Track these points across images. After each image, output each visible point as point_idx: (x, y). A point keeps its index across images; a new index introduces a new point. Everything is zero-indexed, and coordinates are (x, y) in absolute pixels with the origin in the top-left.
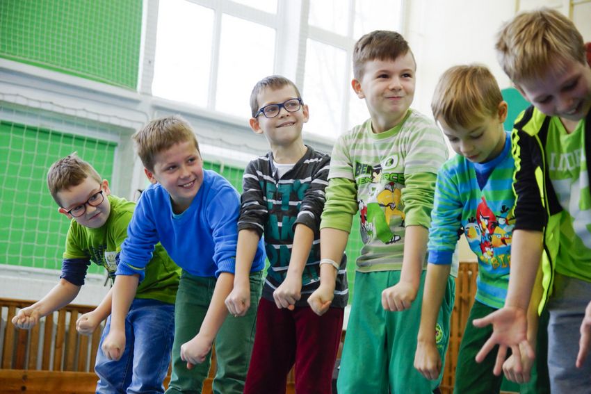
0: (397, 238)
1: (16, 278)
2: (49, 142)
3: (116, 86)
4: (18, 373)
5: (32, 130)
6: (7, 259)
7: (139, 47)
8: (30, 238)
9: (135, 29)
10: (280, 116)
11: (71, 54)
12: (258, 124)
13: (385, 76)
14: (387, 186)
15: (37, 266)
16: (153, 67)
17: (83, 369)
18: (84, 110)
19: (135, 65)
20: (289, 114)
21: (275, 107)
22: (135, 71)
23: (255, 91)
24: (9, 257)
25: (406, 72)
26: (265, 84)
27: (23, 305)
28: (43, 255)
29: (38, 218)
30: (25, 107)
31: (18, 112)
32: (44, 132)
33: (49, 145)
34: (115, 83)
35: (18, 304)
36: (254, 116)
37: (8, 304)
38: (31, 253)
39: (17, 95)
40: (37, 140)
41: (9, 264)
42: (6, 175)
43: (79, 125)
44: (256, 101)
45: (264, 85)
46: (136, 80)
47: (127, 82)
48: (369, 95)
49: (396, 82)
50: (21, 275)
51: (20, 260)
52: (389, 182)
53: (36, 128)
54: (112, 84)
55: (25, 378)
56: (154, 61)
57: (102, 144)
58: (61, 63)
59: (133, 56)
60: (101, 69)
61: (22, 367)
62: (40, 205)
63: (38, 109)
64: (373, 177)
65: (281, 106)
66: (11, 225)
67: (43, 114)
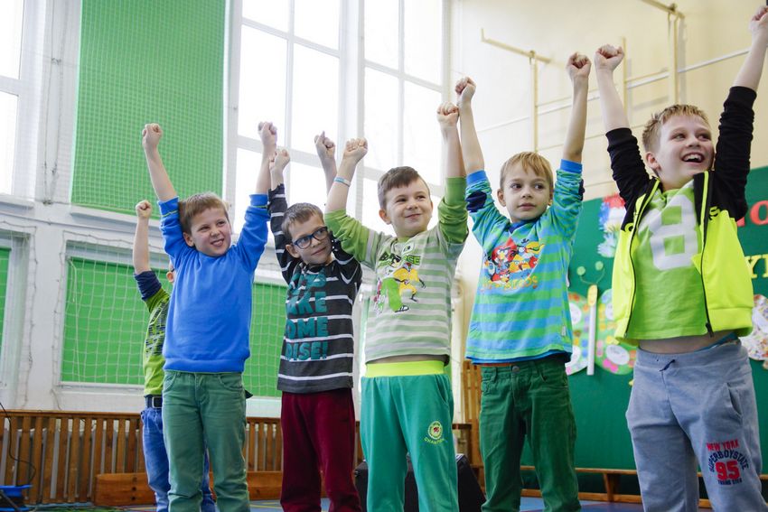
0: (406, 308)
1: (125, 395)
4: (129, 476)
6: (117, 379)
13: (403, 200)
14: (405, 265)
25: (421, 194)
30: (127, 250)
39: (120, 241)
41: (119, 383)
42: (113, 308)
48: (393, 218)
49: (412, 202)
50: (129, 391)
51: (128, 379)
52: (406, 262)
55: (135, 480)
56: (234, 205)
61: (132, 471)
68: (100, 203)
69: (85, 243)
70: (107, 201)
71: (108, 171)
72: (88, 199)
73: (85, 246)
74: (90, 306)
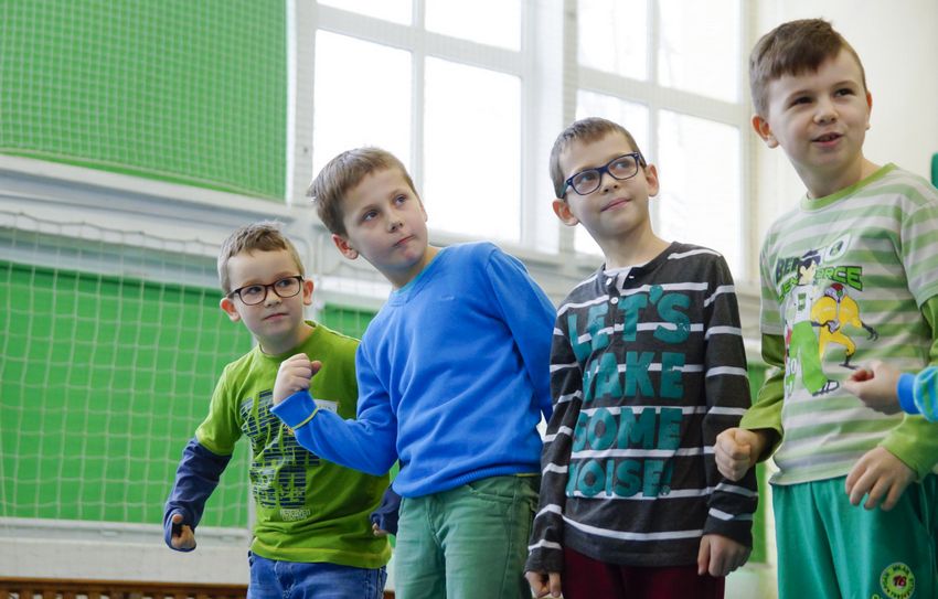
0: (833, 385)
1: (97, 543)
2: (141, 300)
3: (251, 195)
5: (111, 282)
6: (80, 509)
7: (284, 126)
8: (118, 471)
9: (276, 95)
10: (603, 189)
11: (170, 147)
12: (567, 209)
13: (804, 100)
14: (829, 291)
15: (132, 519)
16: (311, 158)
18: (197, 241)
19: (280, 157)
20: (618, 183)
21: (592, 174)
22: (280, 168)
23: (557, 150)
24: (83, 507)
25: (844, 86)
26: (572, 135)
27: (111, 589)
28: (141, 501)
29: (129, 435)
30: (96, 243)
32: (132, 285)
33: (141, 307)
34: (247, 191)
35: (102, 589)
36: (558, 196)
37: (86, 589)
38: (120, 497)
39: (83, 224)
40: (120, 298)
41: (84, 518)
42: (70, 363)
44: (558, 166)
45: (569, 138)
46: (284, 184)
47: (268, 187)
49: (825, 106)
50: (105, 537)
51: (103, 510)
52: (831, 282)
53: (118, 278)
54: (244, 194)
56: (312, 148)
58: (154, 163)
59: (276, 142)
60: (223, 168)
62: (131, 413)
63: (118, 246)
64: (800, 275)
65: (603, 170)
66: (84, 451)
67: (129, 253)
68: (41, 146)
69: (11, 230)
70: (56, 142)
71: (56, 80)
72: (16, 137)
73: (13, 236)
74: (26, 359)
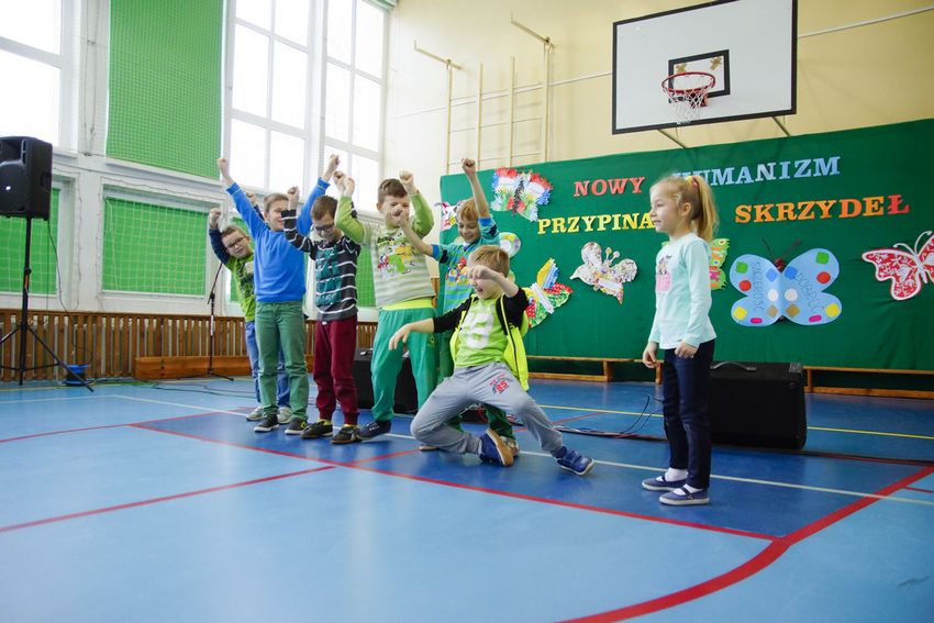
0: (408, 271)
1: (151, 300)
2: (166, 214)
4: (158, 359)
5: (154, 207)
6: (145, 288)
9: (216, 141)
11: (177, 159)
13: (395, 204)
17: (198, 354)
18: (187, 193)
27: (157, 317)
30: (149, 192)
31: (145, 196)
32: (162, 208)
33: (166, 216)
34: (206, 176)
35: (154, 317)
39: (144, 185)
40: (158, 213)
43: (177, 202)
47: (213, 174)
50: (154, 298)
52: (401, 243)
53: (157, 205)
54: (204, 177)
55: (163, 362)
57: (200, 214)
58: (171, 164)
60: (196, 167)
61: (160, 355)
63: (157, 194)
64: (388, 243)
67: (162, 197)
68: (128, 156)
69: (118, 186)
70: (134, 154)
71: (133, 132)
72: (119, 152)
73: (118, 189)
74: (123, 234)
